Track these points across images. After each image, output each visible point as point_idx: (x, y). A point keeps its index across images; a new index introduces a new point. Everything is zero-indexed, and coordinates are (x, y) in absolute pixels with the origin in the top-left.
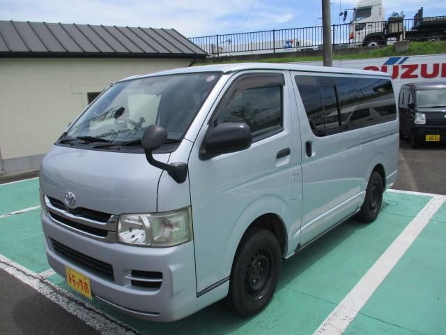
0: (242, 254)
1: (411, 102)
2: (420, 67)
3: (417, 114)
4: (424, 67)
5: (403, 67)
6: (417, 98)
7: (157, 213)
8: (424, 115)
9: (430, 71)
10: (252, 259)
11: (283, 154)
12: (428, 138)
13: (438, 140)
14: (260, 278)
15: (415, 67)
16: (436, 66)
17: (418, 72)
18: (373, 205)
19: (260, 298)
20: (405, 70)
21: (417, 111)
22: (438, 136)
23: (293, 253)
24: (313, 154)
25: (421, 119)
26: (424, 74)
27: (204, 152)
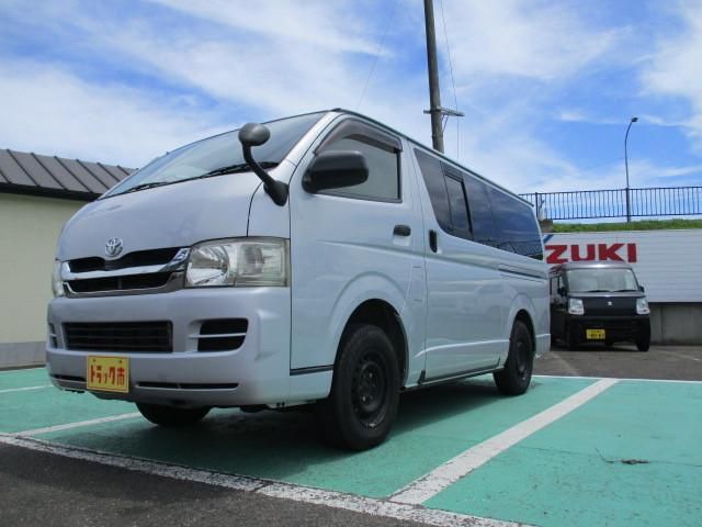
0: (349, 344)
1: (562, 285)
2: (569, 248)
3: (572, 300)
4: (575, 249)
5: (548, 248)
6: (569, 280)
7: (247, 238)
8: (580, 302)
9: (583, 253)
10: (361, 363)
11: (402, 231)
12: (590, 334)
13: (603, 337)
14: (371, 397)
15: (564, 248)
16: (591, 248)
17: (567, 255)
18: (522, 369)
19: (372, 425)
20: (551, 252)
21: (571, 297)
22: (603, 332)
23: (416, 384)
24: (439, 252)
25: (577, 308)
26: (576, 257)
27: (309, 180)
